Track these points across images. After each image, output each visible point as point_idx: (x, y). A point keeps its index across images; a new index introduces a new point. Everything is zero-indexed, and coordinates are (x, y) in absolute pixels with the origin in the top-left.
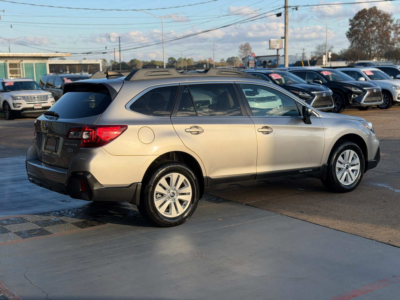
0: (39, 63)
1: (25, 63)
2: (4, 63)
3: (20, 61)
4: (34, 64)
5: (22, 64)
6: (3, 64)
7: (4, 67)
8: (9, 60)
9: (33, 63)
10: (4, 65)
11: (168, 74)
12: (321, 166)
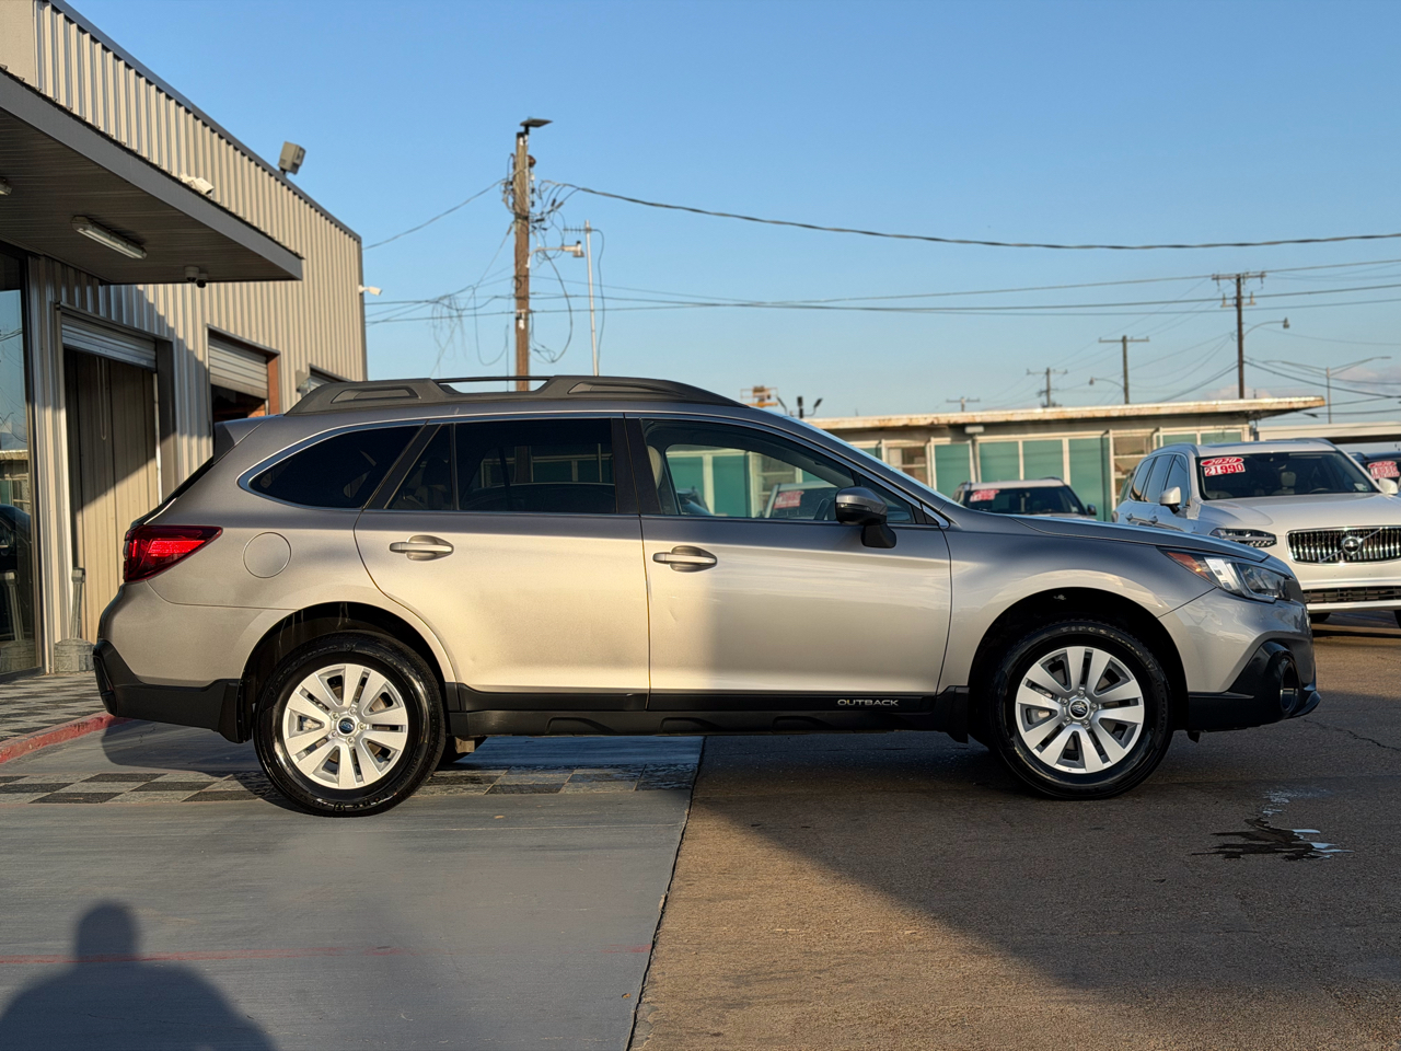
0: (1217, 435)
1: (1164, 437)
2: (1102, 439)
3: (1152, 430)
4: (1199, 437)
5: (1158, 437)
6: (1099, 442)
7: (1099, 453)
8: (1114, 429)
9: (1195, 435)
10: (1099, 446)
11: (408, 394)
12: (942, 693)
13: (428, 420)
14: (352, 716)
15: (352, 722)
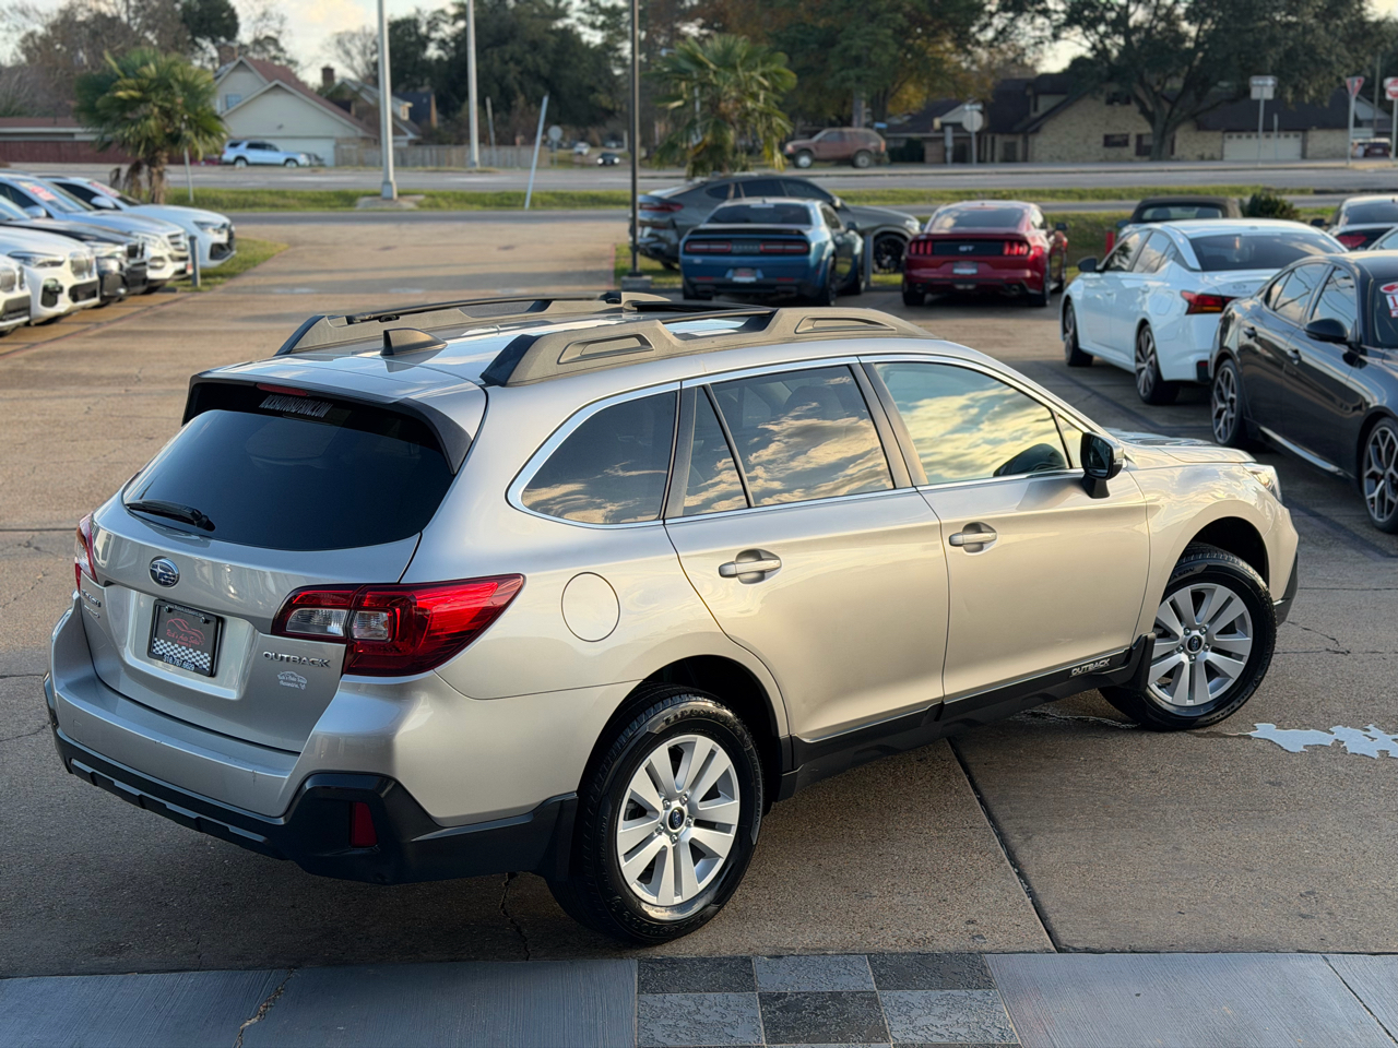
11: (639, 344)
12: (1135, 645)
13: (681, 381)
14: (683, 805)
15: (681, 812)
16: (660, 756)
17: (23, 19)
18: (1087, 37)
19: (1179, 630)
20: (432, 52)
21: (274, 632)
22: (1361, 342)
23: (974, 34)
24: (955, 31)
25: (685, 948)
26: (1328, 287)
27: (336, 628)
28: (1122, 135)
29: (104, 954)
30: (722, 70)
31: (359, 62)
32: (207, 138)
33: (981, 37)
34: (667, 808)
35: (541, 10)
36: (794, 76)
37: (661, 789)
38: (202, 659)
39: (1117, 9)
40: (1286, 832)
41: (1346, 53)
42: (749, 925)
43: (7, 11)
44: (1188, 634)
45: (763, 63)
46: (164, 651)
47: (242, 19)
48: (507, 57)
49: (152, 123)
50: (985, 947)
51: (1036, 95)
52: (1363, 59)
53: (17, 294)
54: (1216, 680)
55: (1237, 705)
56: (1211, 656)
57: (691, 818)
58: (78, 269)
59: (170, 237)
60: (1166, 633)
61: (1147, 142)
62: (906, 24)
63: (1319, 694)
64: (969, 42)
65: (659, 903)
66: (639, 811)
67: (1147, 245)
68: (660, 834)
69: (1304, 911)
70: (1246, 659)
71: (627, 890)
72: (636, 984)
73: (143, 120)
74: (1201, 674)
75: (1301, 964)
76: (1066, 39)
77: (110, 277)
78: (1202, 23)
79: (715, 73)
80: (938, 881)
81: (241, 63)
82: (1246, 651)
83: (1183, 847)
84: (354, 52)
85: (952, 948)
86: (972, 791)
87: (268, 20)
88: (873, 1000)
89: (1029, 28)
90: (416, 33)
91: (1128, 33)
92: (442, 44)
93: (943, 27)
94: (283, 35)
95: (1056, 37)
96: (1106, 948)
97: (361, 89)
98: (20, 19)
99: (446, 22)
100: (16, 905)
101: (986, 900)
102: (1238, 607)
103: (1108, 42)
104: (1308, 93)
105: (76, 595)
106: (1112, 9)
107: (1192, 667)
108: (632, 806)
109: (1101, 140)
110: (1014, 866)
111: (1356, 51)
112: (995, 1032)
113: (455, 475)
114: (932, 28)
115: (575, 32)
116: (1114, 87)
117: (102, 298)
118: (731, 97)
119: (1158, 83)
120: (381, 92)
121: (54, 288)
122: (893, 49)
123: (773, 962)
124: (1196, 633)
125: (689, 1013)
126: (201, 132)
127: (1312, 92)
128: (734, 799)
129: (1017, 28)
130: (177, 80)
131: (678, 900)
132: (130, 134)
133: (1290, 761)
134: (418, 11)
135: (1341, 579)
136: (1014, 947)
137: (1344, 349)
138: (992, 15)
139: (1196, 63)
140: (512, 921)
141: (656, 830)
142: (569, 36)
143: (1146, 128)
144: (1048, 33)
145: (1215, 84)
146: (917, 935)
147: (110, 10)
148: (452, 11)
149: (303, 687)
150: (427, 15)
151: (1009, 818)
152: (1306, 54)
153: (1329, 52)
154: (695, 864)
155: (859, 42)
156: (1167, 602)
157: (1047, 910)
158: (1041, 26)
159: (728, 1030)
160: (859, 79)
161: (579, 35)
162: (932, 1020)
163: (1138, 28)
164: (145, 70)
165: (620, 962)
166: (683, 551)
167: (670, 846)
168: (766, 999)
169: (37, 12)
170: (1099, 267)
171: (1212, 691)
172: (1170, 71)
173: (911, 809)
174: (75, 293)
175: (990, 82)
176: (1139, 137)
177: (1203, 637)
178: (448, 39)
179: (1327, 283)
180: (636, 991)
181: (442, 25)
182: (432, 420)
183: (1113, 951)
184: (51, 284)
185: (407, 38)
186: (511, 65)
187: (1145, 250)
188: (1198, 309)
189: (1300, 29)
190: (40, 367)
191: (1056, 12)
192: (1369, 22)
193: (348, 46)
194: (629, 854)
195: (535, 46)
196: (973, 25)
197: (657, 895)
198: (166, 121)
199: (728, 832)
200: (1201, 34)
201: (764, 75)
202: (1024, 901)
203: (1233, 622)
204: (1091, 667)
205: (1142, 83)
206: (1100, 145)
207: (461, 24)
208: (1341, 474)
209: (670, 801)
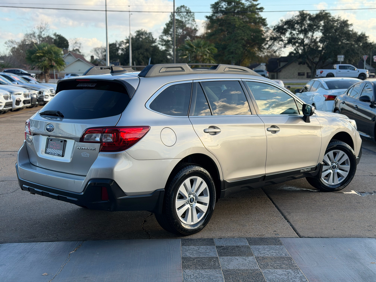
11: (181, 70)
12: (318, 165)
13: (193, 80)
14: (194, 196)
15: (193, 198)
16: (187, 181)
17: (12, 44)
18: (293, 47)
19: (330, 163)
20: (120, 52)
21: (80, 142)
22: (374, 101)
23: (263, 46)
24: (258, 45)
25: (194, 236)
26: (363, 92)
27: (98, 139)
28: (303, 73)
29: (30, 238)
30: (197, 48)
31: (100, 55)
32: (60, 66)
33: (265, 47)
34: (189, 197)
35: (149, 41)
36: (216, 49)
37: (188, 191)
38: (60, 152)
39: (301, 40)
40: (362, 213)
41: (362, 51)
42: (212, 232)
43: (8, 42)
44: (332, 164)
45: (208, 46)
46: (49, 151)
47: (69, 44)
48: (140, 53)
49: (46, 62)
50: (279, 236)
51: (280, 62)
52: (367, 52)
53: (9, 101)
54: (340, 178)
55: (346, 185)
56: (339, 171)
57: (196, 200)
58: (26, 96)
59: (50, 90)
60: (326, 164)
61: (309, 74)
62: (245, 43)
63: (368, 184)
64: (262, 48)
65: (187, 224)
66: (181, 197)
67: (312, 87)
68: (187, 204)
69: (369, 229)
70: (348, 172)
71: (178, 219)
72: (181, 244)
73: (44, 61)
74: (336, 176)
75: (370, 240)
76: (288, 47)
77: (34, 99)
78: (323, 43)
79: (196, 49)
80: (265, 223)
81: (69, 54)
82: (348, 170)
83: (334, 216)
84: (99, 53)
85: (270, 237)
86: (273, 204)
87: (77, 44)
88: (248, 247)
89: (278, 44)
90: (116, 47)
91: (304, 46)
92: (122, 49)
93: (255, 44)
94: (80, 48)
95: (285, 47)
96: (314, 237)
97: (101, 61)
98: (11, 44)
99: (123, 44)
100: (6, 228)
101: (279, 227)
102: (346, 157)
103: (299, 48)
104: (352, 61)
105: (25, 141)
106: (300, 39)
107: (333, 174)
108: (179, 196)
109: (297, 74)
110: (286, 220)
111: (365, 50)
112: (284, 254)
113: (131, 99)
114: (252, 44)
115: (157, 47)
116: (301, 60)
117: (32, 104)
118: (200, 55)
119: (312, 59)
120: (107, 62)
121: (19, 100)
122: (242, 49)
123: (220, 240)
124: (334, 164)
125: (196, 250)
126: (59, 64)
127: (353, 61)
128: (208, 196)
129: (274, 44)
130: (53, 51)
131: (192, 223)
132: (40, 65)
133: (362, 198)
134: (116, 41)
135: (372, 161)
136: (287, 236)
137: (370, 104)
138: (268, 41)
139: (323, 54)
140: (145, 231)
141: (186, 203)
142: (156, 48)
143: (309, 71)
144: (283, 46)
145: (327, 59)
146: (260, 234)
147: (35, 41)
148: (125, 41)
149: (88, 156)
150: (119, 42)
151: (284, 210)
152: (352, 51)
153: (358, 50)
154: (197, 214)
155: (233, 48)
156: (326, 155)
157: (296, 229)
158: (281, 44)
159: (208, 254)
160: (233, 57)
161: (158, 47)
162: (265, 252)
163: (306, 45)
164: (44, 48)
165: (176, 239)
166: (194, 124)
167: (190, 208)
168: (217, 247)
169: (15, 42)
170: (300, 91)
171: (339, 181)
172: (315, 56)
173: (256, 208)
174: (25, 102)
175: (267, 59)
176: (308, 73)
177: (336, 165)
178: (124, 49)
179: (363, 91)
180: (181, 245)
181: (122, 45)
182: (125, 84)
183: (316, 237)
184: (18, 99)
185: (113, 48)
186: (141, 55)
187: (312, 88)
188: (328, 99)
189: (350, 45)
190: (15, 119)
191: (285, 40)
192: (368, 43)
193: (98, 51)
194: (179, 209)
195: (147, 50)
196: (263, 44)
197: (186, 221)
198: (50, 62)
199: (206, 205)
200: (324, 46)
201: (208, 49)
202: (289, 227)
203: (344, 161)
204: (306, 170)
205: (308, 59)
206: (297, 75)
207: (128, 45)
208: (371, 138)
209: (190, 195)
